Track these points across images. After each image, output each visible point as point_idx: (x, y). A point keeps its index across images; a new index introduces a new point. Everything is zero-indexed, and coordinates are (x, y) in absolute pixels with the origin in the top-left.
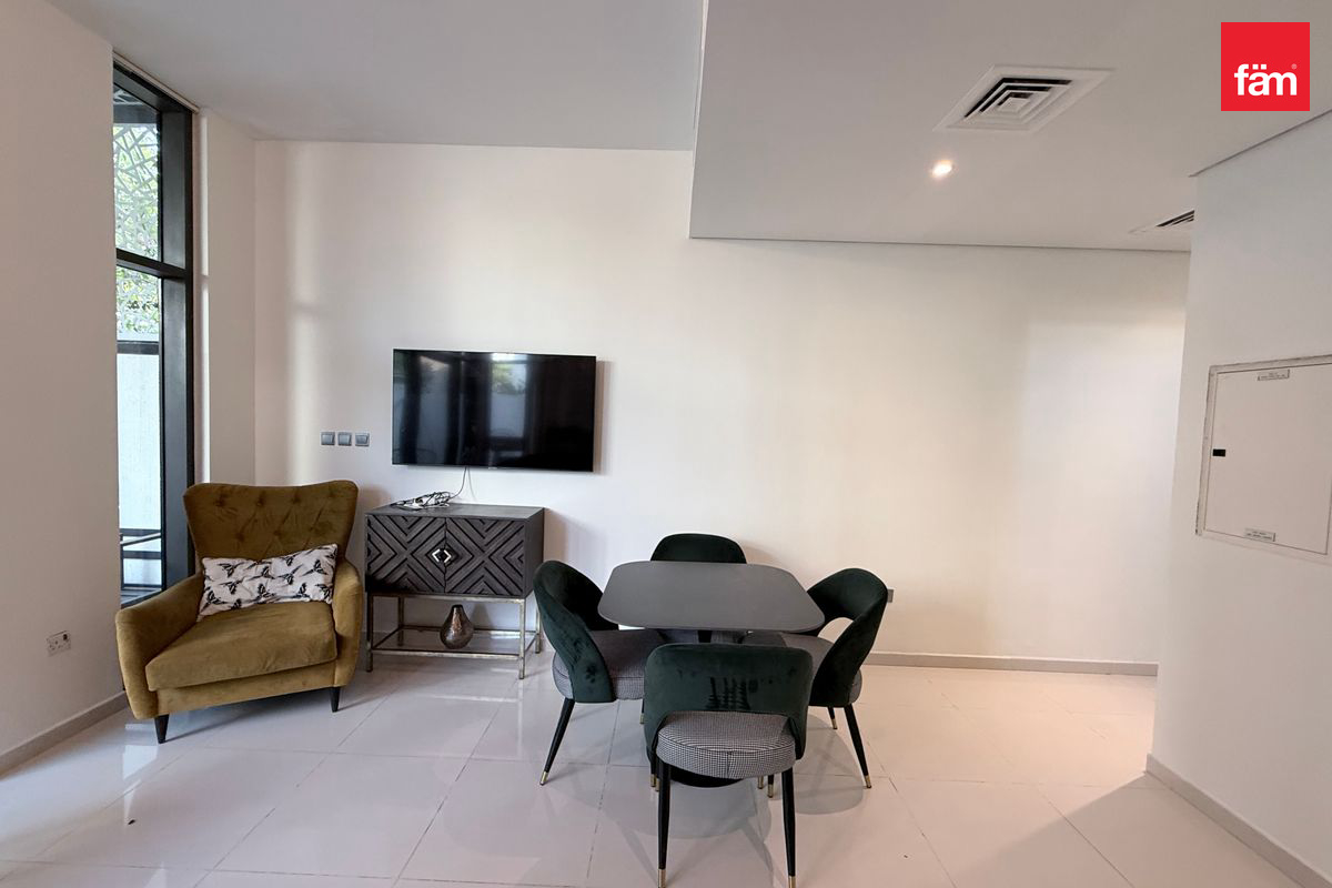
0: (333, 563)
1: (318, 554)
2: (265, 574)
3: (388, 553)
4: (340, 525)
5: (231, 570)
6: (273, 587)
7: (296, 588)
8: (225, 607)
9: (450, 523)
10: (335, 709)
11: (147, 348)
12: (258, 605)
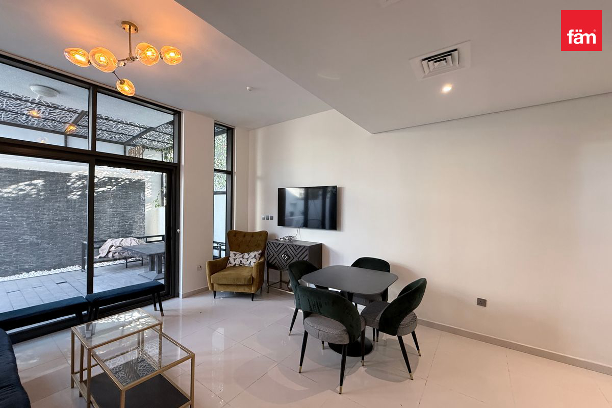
0: (260, 256)
1: (256, 253)
2: (243, 257)
3: (272, 254)
4: (262, 245)
5: (235, 255)
6: (244, 261)
7: (248, 262)
8: (232, 265)
9: (287, 246)
10: (252, 300)
11: (223, 193)
12: (240, 266)
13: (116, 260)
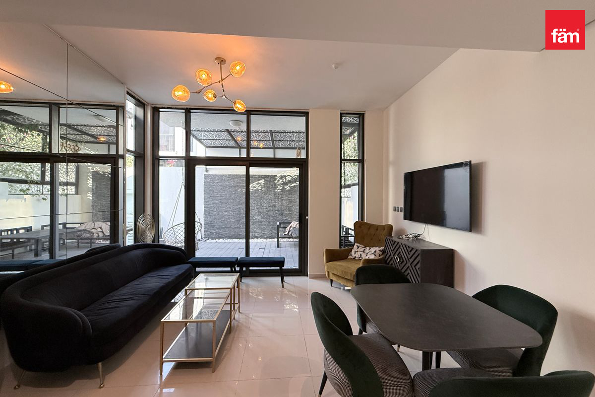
1: (377, 249)
5: (358, 247)
6: (363, 255)
8: (352, 257)
9: (401, 246)
12: (358, 259)
13: (292, 238)
